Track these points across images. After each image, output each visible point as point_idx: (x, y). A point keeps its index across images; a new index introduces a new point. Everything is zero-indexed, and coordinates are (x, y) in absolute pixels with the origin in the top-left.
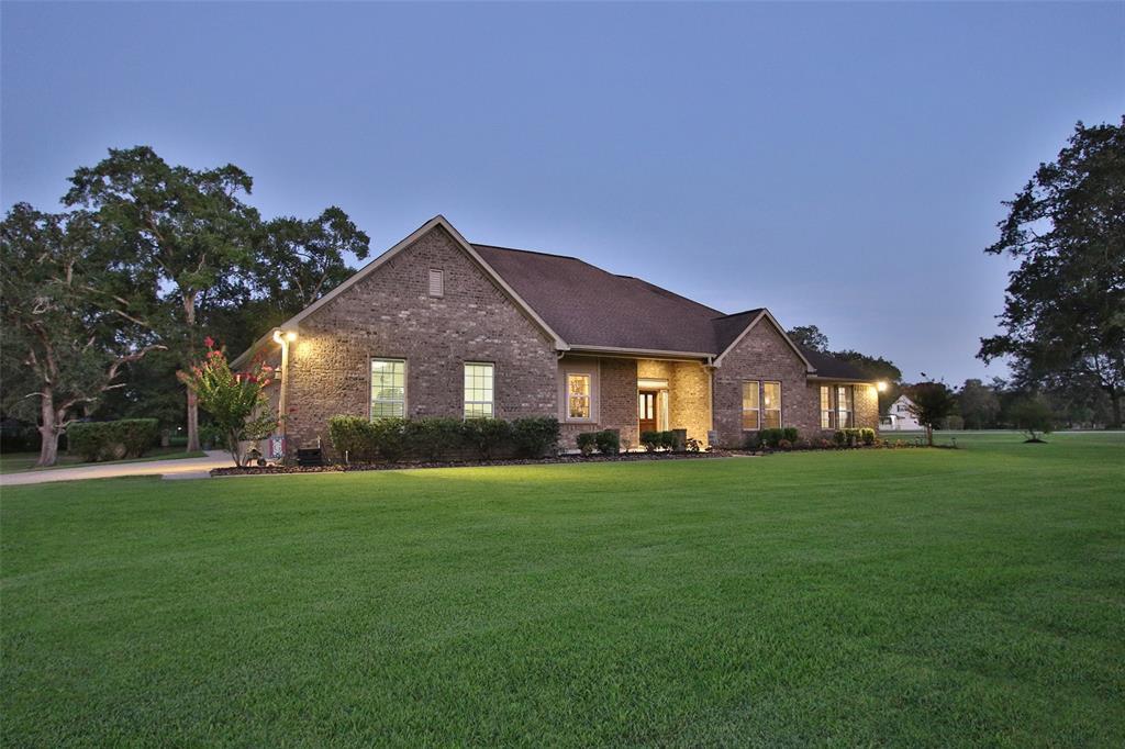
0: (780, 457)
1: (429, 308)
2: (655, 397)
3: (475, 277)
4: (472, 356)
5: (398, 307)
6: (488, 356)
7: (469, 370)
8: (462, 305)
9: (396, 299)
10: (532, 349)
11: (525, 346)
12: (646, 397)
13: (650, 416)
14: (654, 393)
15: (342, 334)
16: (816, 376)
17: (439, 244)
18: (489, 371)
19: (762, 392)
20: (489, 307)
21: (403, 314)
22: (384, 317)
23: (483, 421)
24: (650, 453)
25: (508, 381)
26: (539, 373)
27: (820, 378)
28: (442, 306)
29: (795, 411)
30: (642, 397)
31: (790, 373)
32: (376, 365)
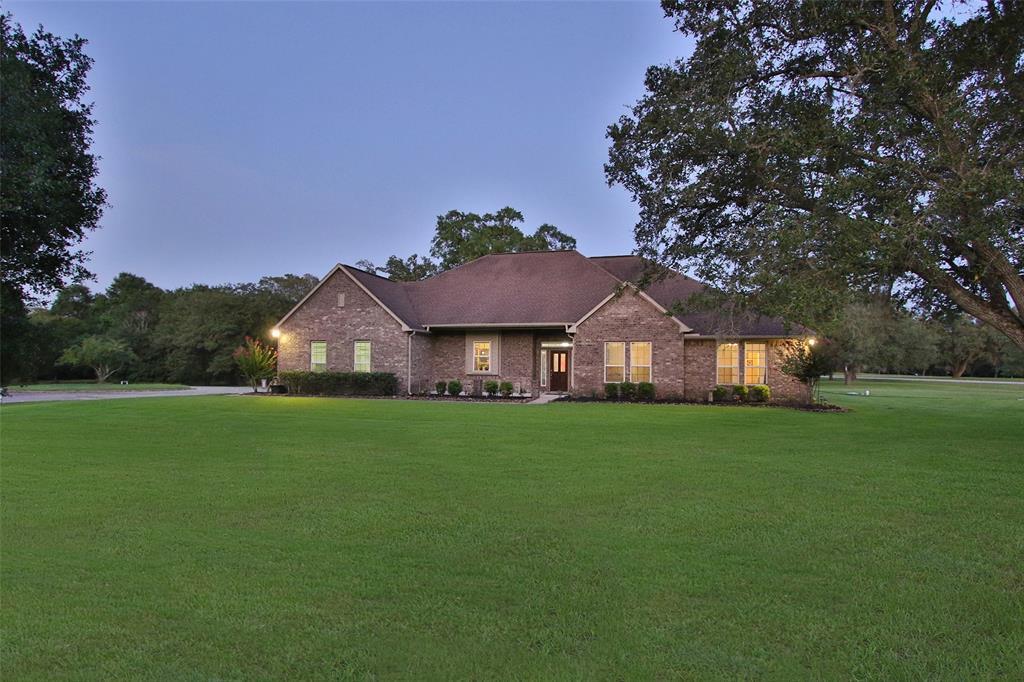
0: (642, 407)
1: (336, 313)
2: (567, 355)
3: (360, 294)
4: (358, 338)
5: (323, 315)
6: (367, 337)
7: (357, 345)
8: (354, 310)
10: (391, 331)
11: (387, 330)
12: (559, 355)
13: (563, 370)
14: (566, 352)
15: (298, 330)
16: (698, 335)
18: (368, 345)
19: (628, 350)
20: (366, 310)
21: (325, 318)
23: (365, 375)
24: (490, 397)
25: (377, 350)
26: (395, 345)
27: (703, 337)
28: (343, 312)
29: (668, 367)
30: (556, 356)
31: (663, 334)
32: (313, 345)
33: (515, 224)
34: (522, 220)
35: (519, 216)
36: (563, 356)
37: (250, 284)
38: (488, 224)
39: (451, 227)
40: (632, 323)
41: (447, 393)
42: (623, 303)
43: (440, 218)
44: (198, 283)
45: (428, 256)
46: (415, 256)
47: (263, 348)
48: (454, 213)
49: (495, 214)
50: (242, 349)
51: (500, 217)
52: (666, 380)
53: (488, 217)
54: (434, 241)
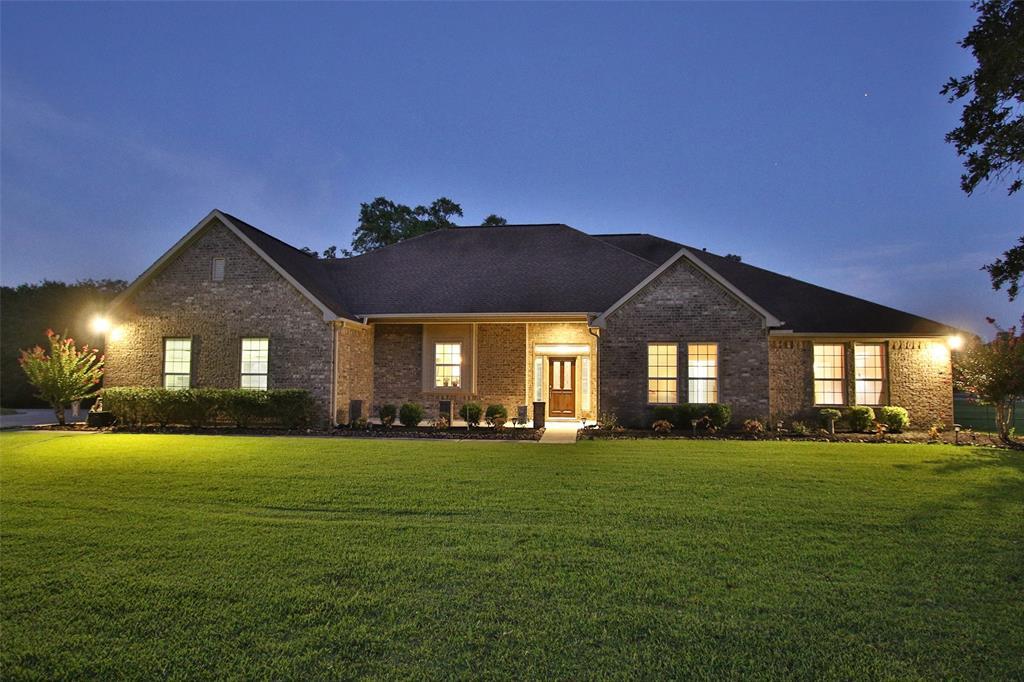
1: (210, 292)
2: (573, 364)
4: (247, 332)
6: (261, 331)
7: (246, 344)
8: (240, 286)
9: (184, 288)
10: (305, 322)
11: (298, 319)
12: (562, 365)
13: (567, 386)
14: (573, 360)
15: (142, 320)
17: (221, 235)
18: (264, 344)
20: (264, 286)
22: (174, 304)
23: (258, 394)
25: (280, 353)
26: (311, 345)
28: (221, 289)
29: (744, 380)
30: (557, 365)
31: (736, 329)
32: (169, 344)
33: (453, 219)
34: (461, 214)
35: (456, 209)
36: (568, 365)
37: (119, 282)
38: (420, 218)
39: (378, 219)
40: (690, 313)
41: (397, 423)
42: (675, 284)
43: (364, 206)
44: (51, 279)
45: (350, 249)
46: (334, 249)
47: (79, 349)
48: (381, 201)
49: (428, 205)
50: (39, 351)
51: (434, 211)
52: (744, 400)
53: (421, 210)
54: (356, 233)
